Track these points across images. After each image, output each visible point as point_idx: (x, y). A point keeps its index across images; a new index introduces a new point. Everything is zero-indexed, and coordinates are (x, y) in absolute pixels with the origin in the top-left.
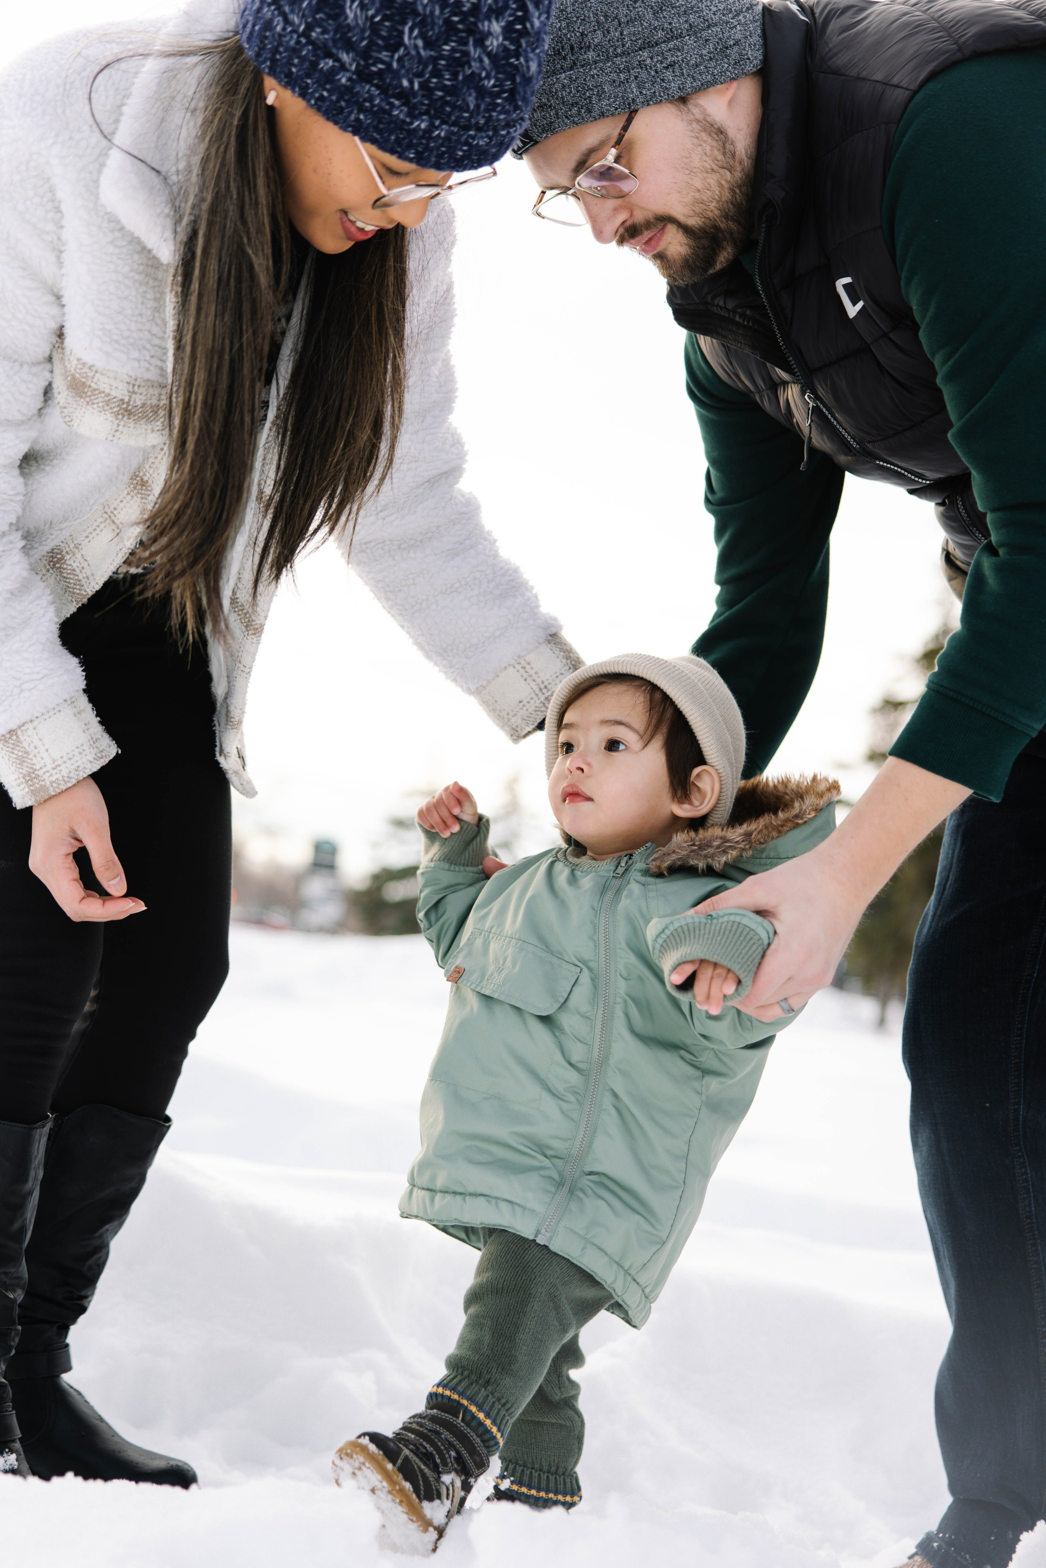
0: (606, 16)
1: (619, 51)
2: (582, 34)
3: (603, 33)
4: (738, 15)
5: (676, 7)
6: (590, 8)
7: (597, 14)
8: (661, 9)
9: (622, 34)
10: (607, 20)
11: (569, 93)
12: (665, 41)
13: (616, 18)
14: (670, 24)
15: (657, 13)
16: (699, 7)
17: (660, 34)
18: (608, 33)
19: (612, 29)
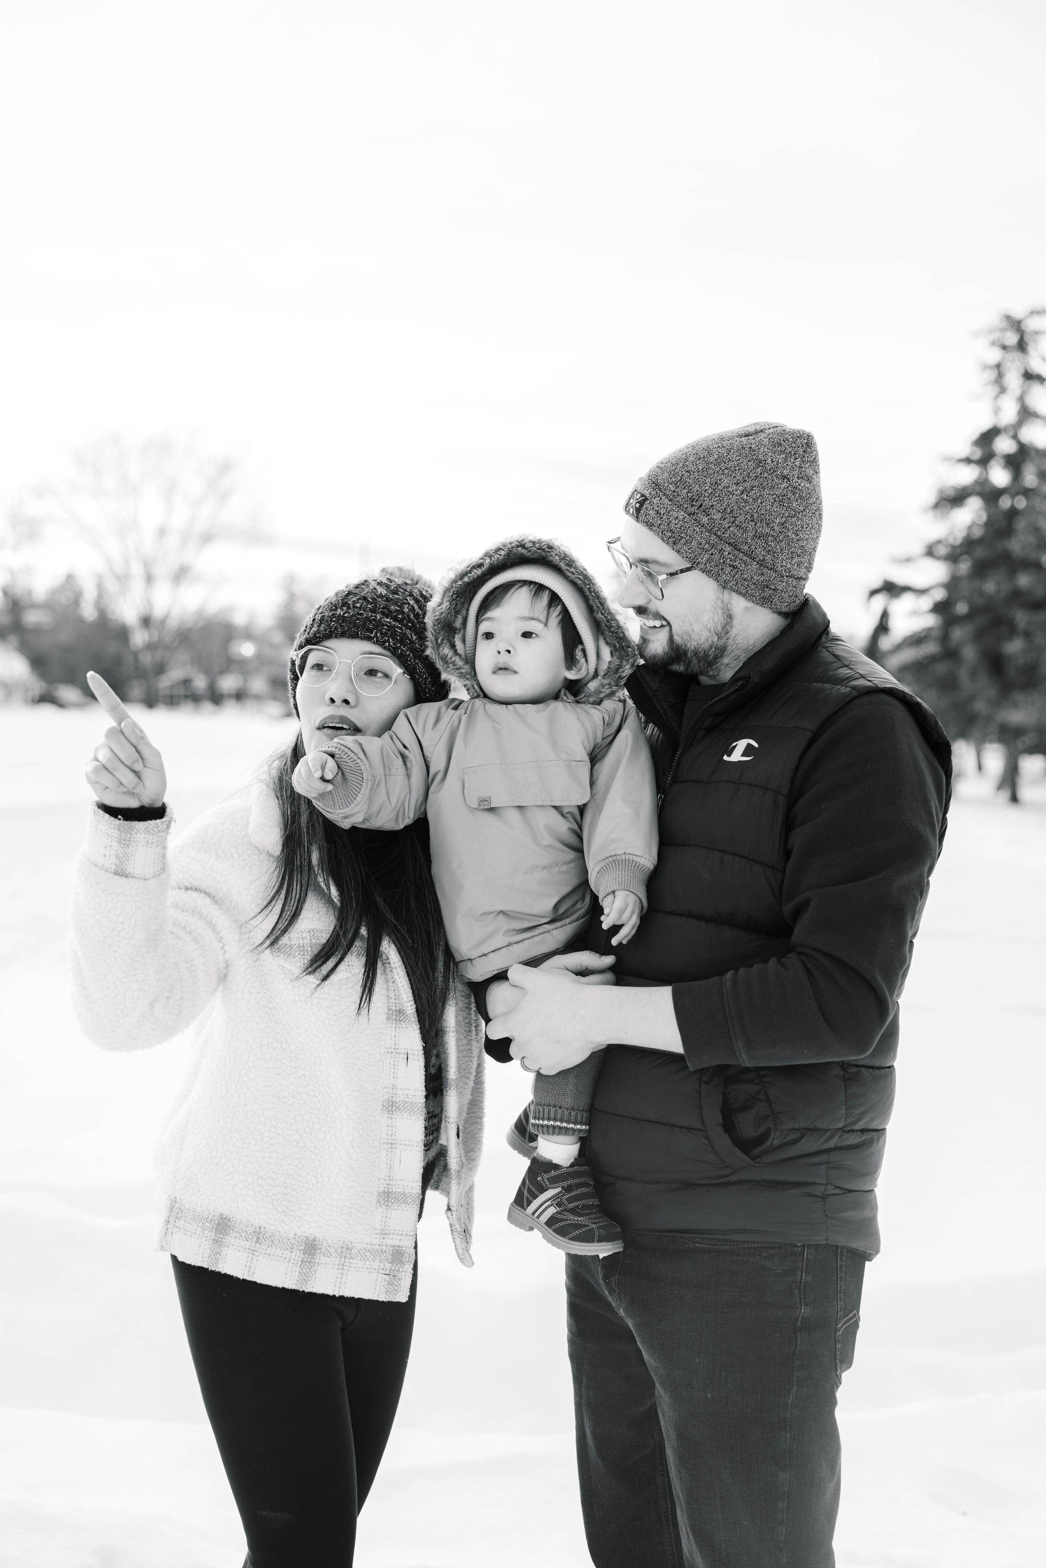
0: (731, 511)
1: (719, 533)
2: (712, 506)
3: (722, 517)
4: (790, 577)
5: (767, 544)
6: (730, 499)
7: (729, 506)
8: (759, 537)
9: (729, 527)
10: (730, 513)
11: (676, 524)
12: (744, 553)
13: (735, 517)
14: (756, 548)
15: (756, 537)
16: (778, 555)
17: (746, 548)
18: (724, 520)
19: (727, 520)
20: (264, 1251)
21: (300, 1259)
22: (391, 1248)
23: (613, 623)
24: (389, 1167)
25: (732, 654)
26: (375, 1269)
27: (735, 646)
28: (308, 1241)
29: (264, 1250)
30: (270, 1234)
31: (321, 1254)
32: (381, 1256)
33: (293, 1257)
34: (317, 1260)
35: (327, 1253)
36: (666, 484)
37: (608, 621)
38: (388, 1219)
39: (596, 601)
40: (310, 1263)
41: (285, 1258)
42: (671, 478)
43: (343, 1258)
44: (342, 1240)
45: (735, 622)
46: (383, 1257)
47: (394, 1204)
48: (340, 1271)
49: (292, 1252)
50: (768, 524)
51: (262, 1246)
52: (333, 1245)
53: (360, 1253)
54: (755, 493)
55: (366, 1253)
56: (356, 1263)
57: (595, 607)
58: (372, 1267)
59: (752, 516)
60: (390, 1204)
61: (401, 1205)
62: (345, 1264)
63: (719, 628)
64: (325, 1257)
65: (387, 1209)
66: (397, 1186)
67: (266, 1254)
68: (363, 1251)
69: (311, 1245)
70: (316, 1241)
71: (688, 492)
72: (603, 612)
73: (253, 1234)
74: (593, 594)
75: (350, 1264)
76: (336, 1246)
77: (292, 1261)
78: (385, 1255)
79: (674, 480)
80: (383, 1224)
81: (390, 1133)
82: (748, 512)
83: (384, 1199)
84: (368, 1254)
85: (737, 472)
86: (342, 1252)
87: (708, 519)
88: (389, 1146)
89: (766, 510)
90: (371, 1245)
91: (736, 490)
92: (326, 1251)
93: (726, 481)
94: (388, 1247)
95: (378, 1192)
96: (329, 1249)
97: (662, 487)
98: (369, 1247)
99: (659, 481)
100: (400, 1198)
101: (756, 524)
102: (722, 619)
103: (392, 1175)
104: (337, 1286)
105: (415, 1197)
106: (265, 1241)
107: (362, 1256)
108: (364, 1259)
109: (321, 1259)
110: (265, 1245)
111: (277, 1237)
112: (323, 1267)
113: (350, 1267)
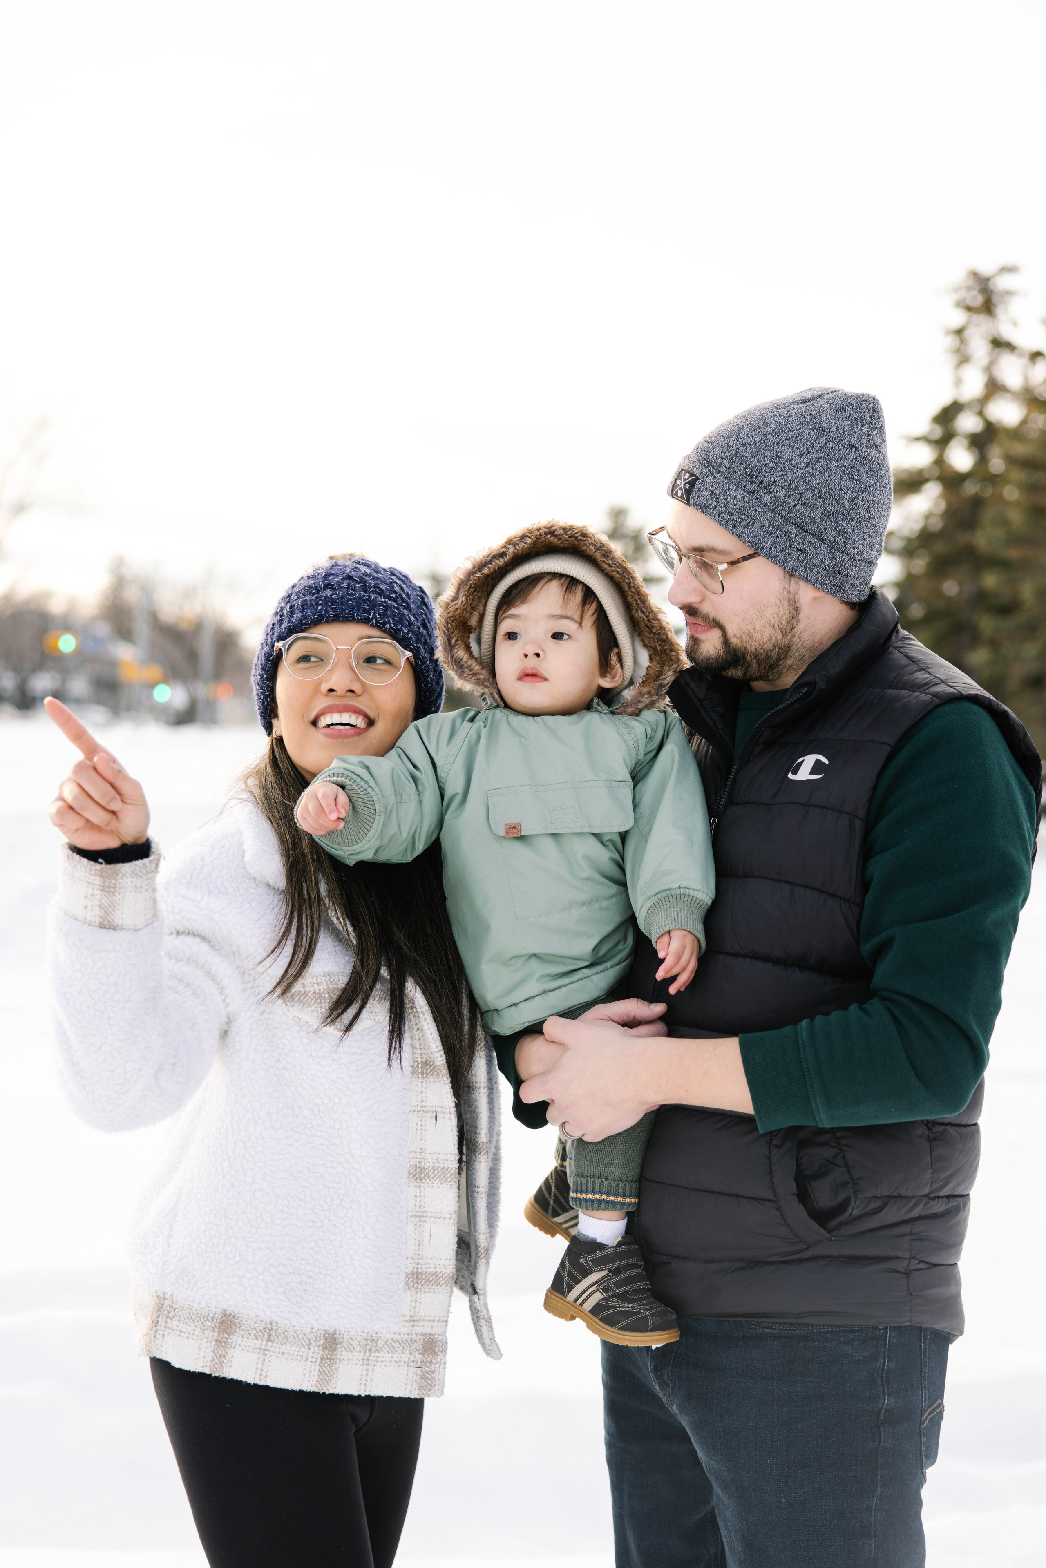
0: (797, 487)
1: (784, 513)
2: (775, 482)
3: (786, 494)
4: (862, 561)
5: (838, 523)
6: (794, 473)
7: (793, 481)
8: (829, 516)
9: (794, 506)
10: (795, 489)
11: (734, 505)
12: (812, 534)
13: (801, 494)
14: (825, 529)
15: (825, 516)
16: (849, 536)
17: (814, 528)
18: (789, 497)
19: (792, 498)
20: (277, 1350)
21: (319, 1356)
22: (422, 1337)
23: (655, 623)
24: (418, 1243)
25: (797, 654)
26: (405, 1362)
27: (800, 644)
28: (327, 1335)
29: (277, 1348)
30: (283, 1330)
31: (343, 1349)
32: (411, 1346)
33: (311, 1354)
34: (338, 1356)
35: (350, 1347)
36: (719, 460)
37: (649, 621)
38: (418, 1304)
39: (637, 597)
40: (330, 1359)
41: (302, 1356)
42: (725, 453)
43: (367, 1351)
44: (366, 1331)
45: (802, 616)
46: (413, 1347)
47: (425, 1286)
48: (365, 1367)
49: (309, 1349)
50: (838, 501)
51: (275, 1345)
52: (355, 1337)
53: (387, 1344)
54: (822, 466)
55: (394, 1344)
56: (383, 1357)
57: (634, 605)
58: (402, 1359)
59: (820, 492)
60: (419, 1286)
61: (431, 1287)
62: (371, 1358)
63: (784, 623)
64: (347, 1351)
65: (417, 1292)
66: (427, 1265)
67: (279, 1353)
68: (391, 1342)
69: (331, 1340)
70: (336, 1334)
71: (746, 468)
72: (644, 610)
73: (263, 1331)
74: (633, 590)
75: (376, 1358)
76: (359, 1339)
77: (310, 1359)
78: (415, 1344)
79: (728, 455)
80: (413, 1310)
81: (418, 1204)
82: (816, 488)
83: (412, 1281)
84: (396, 1345)
85: (799, 442)
86: (366, 1345)
87: (771, 497)
88: (418, 1219)
89: (835, 485)
90: (399, 1334)
91: (800, 463)
92: (349, 1345)
93: (788, 454)
94: (418, 1337)
95: (406, 1273)
96: (351, 1342)
97: (715, 464)
98: (397, 1337)
99: (710, 458)
100: (431, 1279)
101: (824, 501)
102: (787, 612)
103: (421, 1253)
104: (363, 1385)
105: (448, 1276)
106: (278, 1338)
107: (389, 1348)
108: (391, 1351)
109: (343, 1354)
110: (277, 1343)
111: (291, 1333)
112: (346, 1363)
113: (377, 1362)
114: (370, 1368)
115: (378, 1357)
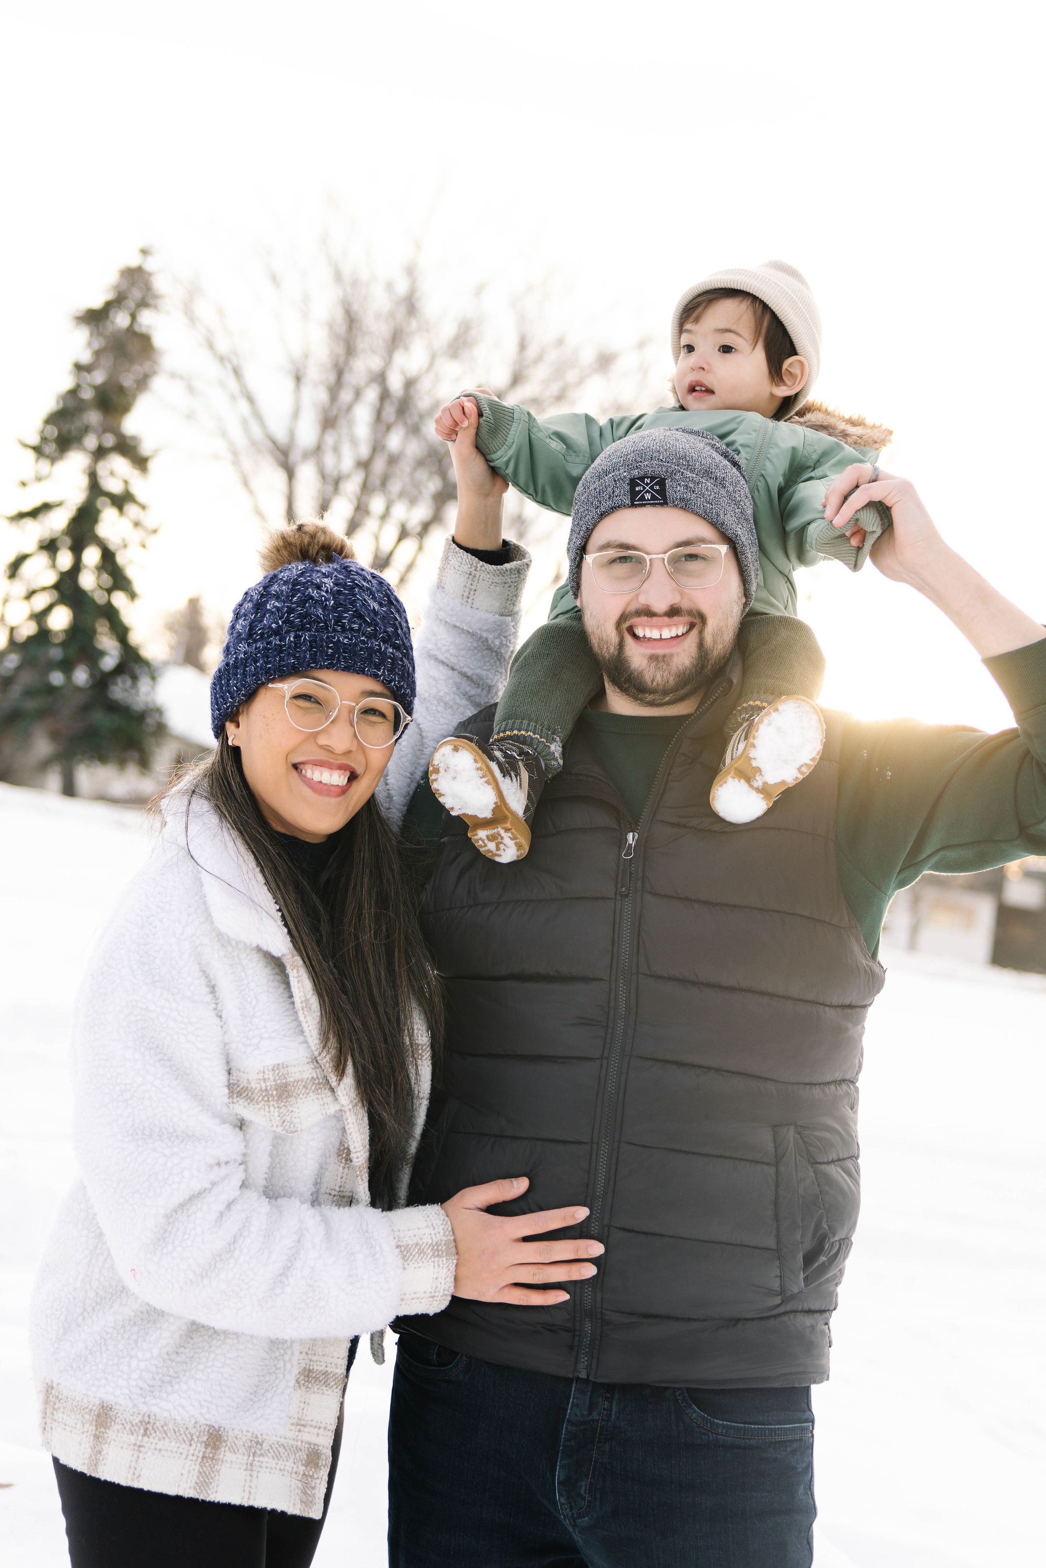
21: (201, 1454)
22: (307, 1445)
26: (287, 1473)
28: (211, 1431)
30: (163, 1423)
31: (227, 1448)
32: (295, 1455)
33: (191, 1452)
34: (221, 1457)
35: (234, 1447)
38: (306, 1406)
40: (212, 1459)
41: (181, 1454)
43: (251, 1455)
44: (251, 1432)
46: (297, 1456)
47: (316, 1386)
48: (248, 1472)
49: (191, 1445)
51: (151, 1441)
52: (240, 1437)
53: (272, 1448)
55: (279, 1449)
56: (268, 1462)
58: (284, 1469)
60: (311, 1385)
61: (322, 1388)
62: (255, 1463)
64: (230, 1452)
65: (307, 1394)
66: (318, 1363)
67: (156, 1449)
68: (277, 1446)
69: (214, 1436)
70: (220, 1430)
73: (140, 1425)
75: (260, 1463)
76: (244, 1438)
77: (190, 1457)
78: (300, 1453)
80: (301, 1412)
83: (304, 1379)
84: (281, 1450)
86: (251, 1447)
90: (285, 1438)
92: (233, 1444)
94: (304, 1444)
95: (298, 1370)
96: (236, 1441)
98: (283, 1441)
100: (323, 1381)
103: (315, 1349)
104: (247, 1491)
105: (339, 1378)
106: (155, 1432)
107: (274, 1453)
108: (276, 1456)
109: (225, 1454)
110: (154, 1438)
111: (171, 1426)
112: (228, 1465)
113: (261, 1467)
114: (254, 1473)
115: (262, 1462)
